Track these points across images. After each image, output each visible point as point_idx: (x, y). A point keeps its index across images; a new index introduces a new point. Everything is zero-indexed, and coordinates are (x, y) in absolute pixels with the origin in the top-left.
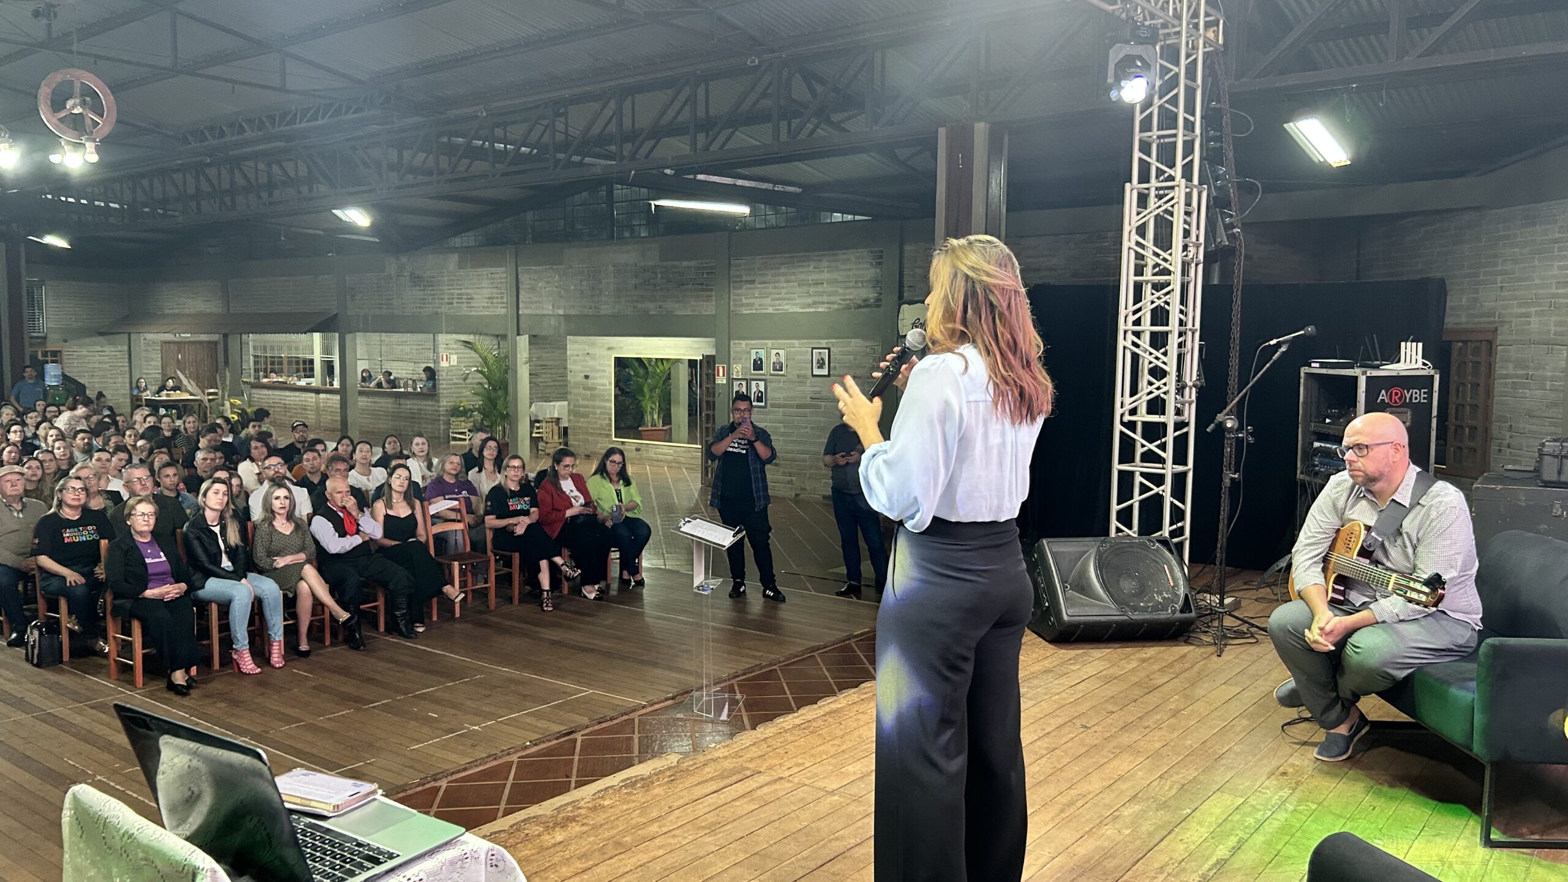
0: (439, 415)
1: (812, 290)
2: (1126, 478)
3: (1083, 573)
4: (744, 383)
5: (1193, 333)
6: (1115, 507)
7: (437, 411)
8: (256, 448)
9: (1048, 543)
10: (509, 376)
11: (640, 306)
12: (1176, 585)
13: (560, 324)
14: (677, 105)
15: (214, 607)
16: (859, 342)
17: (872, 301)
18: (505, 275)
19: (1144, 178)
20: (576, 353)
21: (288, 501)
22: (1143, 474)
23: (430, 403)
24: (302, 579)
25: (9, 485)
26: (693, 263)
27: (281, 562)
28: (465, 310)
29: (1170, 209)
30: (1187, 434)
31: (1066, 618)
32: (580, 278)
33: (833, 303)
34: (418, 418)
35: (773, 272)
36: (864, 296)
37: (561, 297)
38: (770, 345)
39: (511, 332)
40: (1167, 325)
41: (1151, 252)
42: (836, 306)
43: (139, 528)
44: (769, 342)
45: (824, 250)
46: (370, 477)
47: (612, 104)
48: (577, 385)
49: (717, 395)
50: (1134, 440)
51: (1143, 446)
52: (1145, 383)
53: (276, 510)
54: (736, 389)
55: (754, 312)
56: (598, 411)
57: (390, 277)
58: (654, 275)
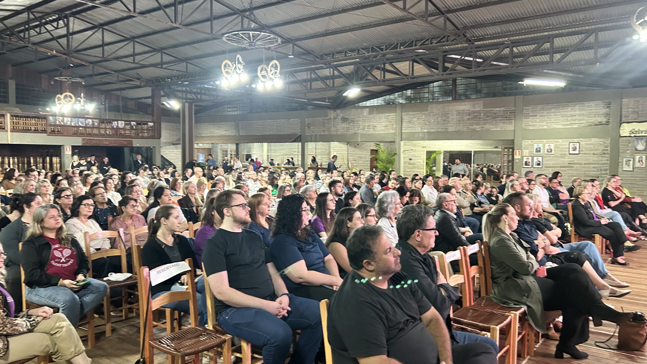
1: (569, 118)
4: (530, 158)
11: (470, 127)
13: (423, 136)
16: (597, 139)
17: (604, 122)
18: (395, 116)
20: (405, 147)
26: (502, 109)
28: (371, 131)
32: (437, 116)
33: (581, 124)
35: (548, 111)
36: (600, 121)
37: (426, 124)
39: (398, 140)
42: (583, 125)
44: (545, 140)
54: (525, 160)
55: (536, 128)
57: (330, 119)
58: (479, 114)
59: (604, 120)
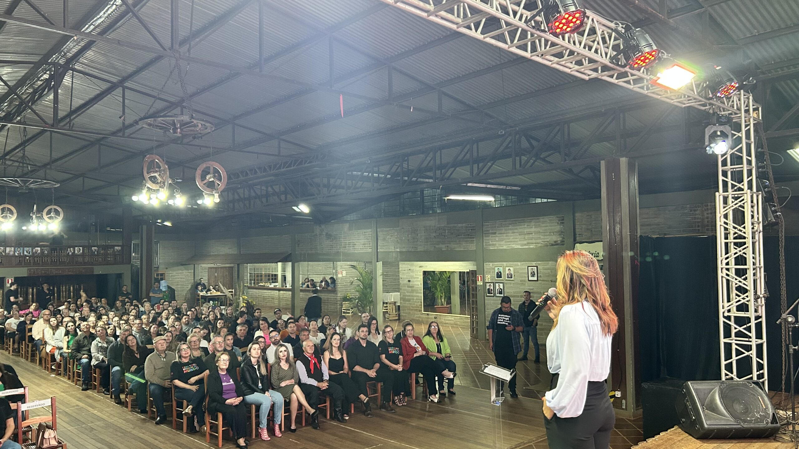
0: (337, 301)
1: (526, 237)
2: (728, 346)
3: (713, 400)
4: (492, 284)
5: (760, 269)
6: (723, 363)
7: (336, 299)
8: (262, 324)
9: (691, 384)
10: (373, 282)
11: (437, 246)
12: (767, 407)
13: (397, 255)
14: (463, 153)
15: (254, 406)
17: (559, 242)
18: (371, 233)
19: (725, 189)
20: (404, 269)
21: (286, 353)
22: (736, 344)
23: (333, 295)
24: (293, 392)
25: (160, 345)
26: (464, 225)
27: (283, 384)
28: (351, 250)
29: (742, 205)
30: (761, 322)
31: (706, 426)
32: (407, 233)
33: (538, 243)
34: (327, 302)
35: (506, 228)
36: (555, 239)
37: (398, 243)
38: (505, 265)
39: (374, 260)
40: (746, 265)
41: (732, 227)
42: (540, 245)
43: (222, 367)
44: (505, 263)
45: (534, 217)
46: (317, 337)
47: (431, 155)
48: (404, 285)
49: (478, 290)
50: (730, 325)
51: (735, 328)
52: (734, 295)
53: (281, 357)
54: (488, 287)
55: (496, 248)
56: (415, 298)
57: (316, 235)
58: (444, 231)
59: (559, 239)
